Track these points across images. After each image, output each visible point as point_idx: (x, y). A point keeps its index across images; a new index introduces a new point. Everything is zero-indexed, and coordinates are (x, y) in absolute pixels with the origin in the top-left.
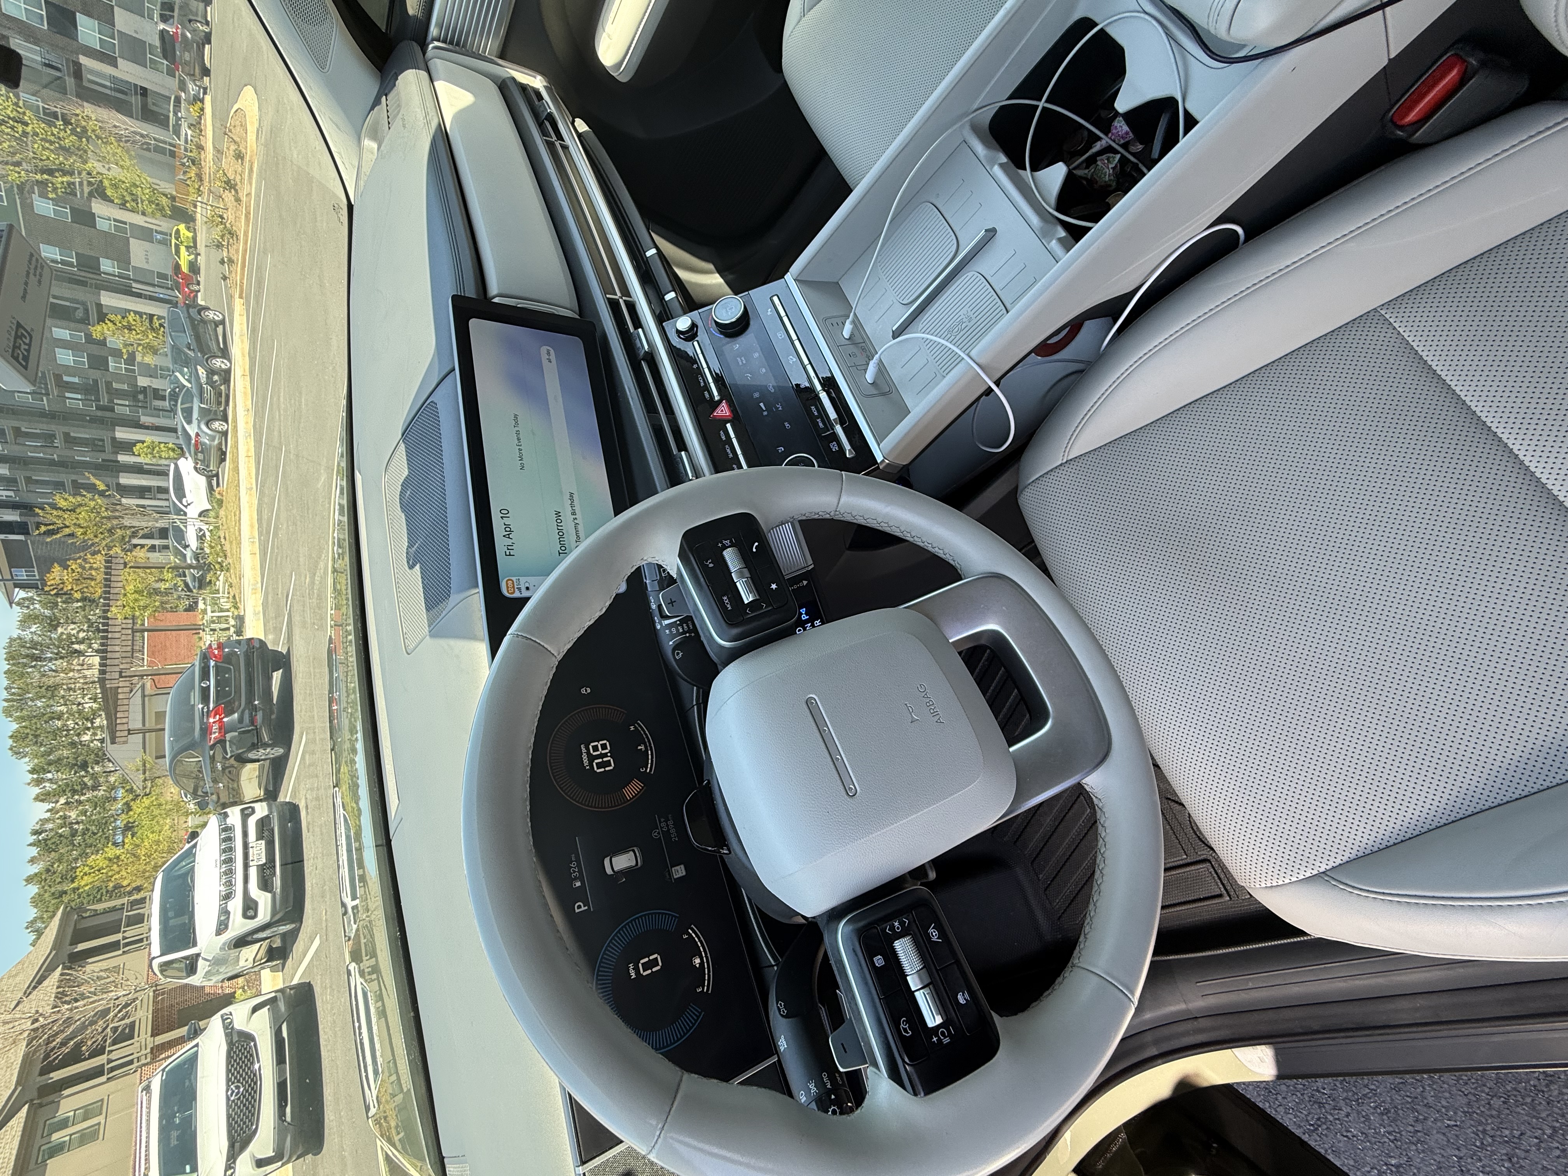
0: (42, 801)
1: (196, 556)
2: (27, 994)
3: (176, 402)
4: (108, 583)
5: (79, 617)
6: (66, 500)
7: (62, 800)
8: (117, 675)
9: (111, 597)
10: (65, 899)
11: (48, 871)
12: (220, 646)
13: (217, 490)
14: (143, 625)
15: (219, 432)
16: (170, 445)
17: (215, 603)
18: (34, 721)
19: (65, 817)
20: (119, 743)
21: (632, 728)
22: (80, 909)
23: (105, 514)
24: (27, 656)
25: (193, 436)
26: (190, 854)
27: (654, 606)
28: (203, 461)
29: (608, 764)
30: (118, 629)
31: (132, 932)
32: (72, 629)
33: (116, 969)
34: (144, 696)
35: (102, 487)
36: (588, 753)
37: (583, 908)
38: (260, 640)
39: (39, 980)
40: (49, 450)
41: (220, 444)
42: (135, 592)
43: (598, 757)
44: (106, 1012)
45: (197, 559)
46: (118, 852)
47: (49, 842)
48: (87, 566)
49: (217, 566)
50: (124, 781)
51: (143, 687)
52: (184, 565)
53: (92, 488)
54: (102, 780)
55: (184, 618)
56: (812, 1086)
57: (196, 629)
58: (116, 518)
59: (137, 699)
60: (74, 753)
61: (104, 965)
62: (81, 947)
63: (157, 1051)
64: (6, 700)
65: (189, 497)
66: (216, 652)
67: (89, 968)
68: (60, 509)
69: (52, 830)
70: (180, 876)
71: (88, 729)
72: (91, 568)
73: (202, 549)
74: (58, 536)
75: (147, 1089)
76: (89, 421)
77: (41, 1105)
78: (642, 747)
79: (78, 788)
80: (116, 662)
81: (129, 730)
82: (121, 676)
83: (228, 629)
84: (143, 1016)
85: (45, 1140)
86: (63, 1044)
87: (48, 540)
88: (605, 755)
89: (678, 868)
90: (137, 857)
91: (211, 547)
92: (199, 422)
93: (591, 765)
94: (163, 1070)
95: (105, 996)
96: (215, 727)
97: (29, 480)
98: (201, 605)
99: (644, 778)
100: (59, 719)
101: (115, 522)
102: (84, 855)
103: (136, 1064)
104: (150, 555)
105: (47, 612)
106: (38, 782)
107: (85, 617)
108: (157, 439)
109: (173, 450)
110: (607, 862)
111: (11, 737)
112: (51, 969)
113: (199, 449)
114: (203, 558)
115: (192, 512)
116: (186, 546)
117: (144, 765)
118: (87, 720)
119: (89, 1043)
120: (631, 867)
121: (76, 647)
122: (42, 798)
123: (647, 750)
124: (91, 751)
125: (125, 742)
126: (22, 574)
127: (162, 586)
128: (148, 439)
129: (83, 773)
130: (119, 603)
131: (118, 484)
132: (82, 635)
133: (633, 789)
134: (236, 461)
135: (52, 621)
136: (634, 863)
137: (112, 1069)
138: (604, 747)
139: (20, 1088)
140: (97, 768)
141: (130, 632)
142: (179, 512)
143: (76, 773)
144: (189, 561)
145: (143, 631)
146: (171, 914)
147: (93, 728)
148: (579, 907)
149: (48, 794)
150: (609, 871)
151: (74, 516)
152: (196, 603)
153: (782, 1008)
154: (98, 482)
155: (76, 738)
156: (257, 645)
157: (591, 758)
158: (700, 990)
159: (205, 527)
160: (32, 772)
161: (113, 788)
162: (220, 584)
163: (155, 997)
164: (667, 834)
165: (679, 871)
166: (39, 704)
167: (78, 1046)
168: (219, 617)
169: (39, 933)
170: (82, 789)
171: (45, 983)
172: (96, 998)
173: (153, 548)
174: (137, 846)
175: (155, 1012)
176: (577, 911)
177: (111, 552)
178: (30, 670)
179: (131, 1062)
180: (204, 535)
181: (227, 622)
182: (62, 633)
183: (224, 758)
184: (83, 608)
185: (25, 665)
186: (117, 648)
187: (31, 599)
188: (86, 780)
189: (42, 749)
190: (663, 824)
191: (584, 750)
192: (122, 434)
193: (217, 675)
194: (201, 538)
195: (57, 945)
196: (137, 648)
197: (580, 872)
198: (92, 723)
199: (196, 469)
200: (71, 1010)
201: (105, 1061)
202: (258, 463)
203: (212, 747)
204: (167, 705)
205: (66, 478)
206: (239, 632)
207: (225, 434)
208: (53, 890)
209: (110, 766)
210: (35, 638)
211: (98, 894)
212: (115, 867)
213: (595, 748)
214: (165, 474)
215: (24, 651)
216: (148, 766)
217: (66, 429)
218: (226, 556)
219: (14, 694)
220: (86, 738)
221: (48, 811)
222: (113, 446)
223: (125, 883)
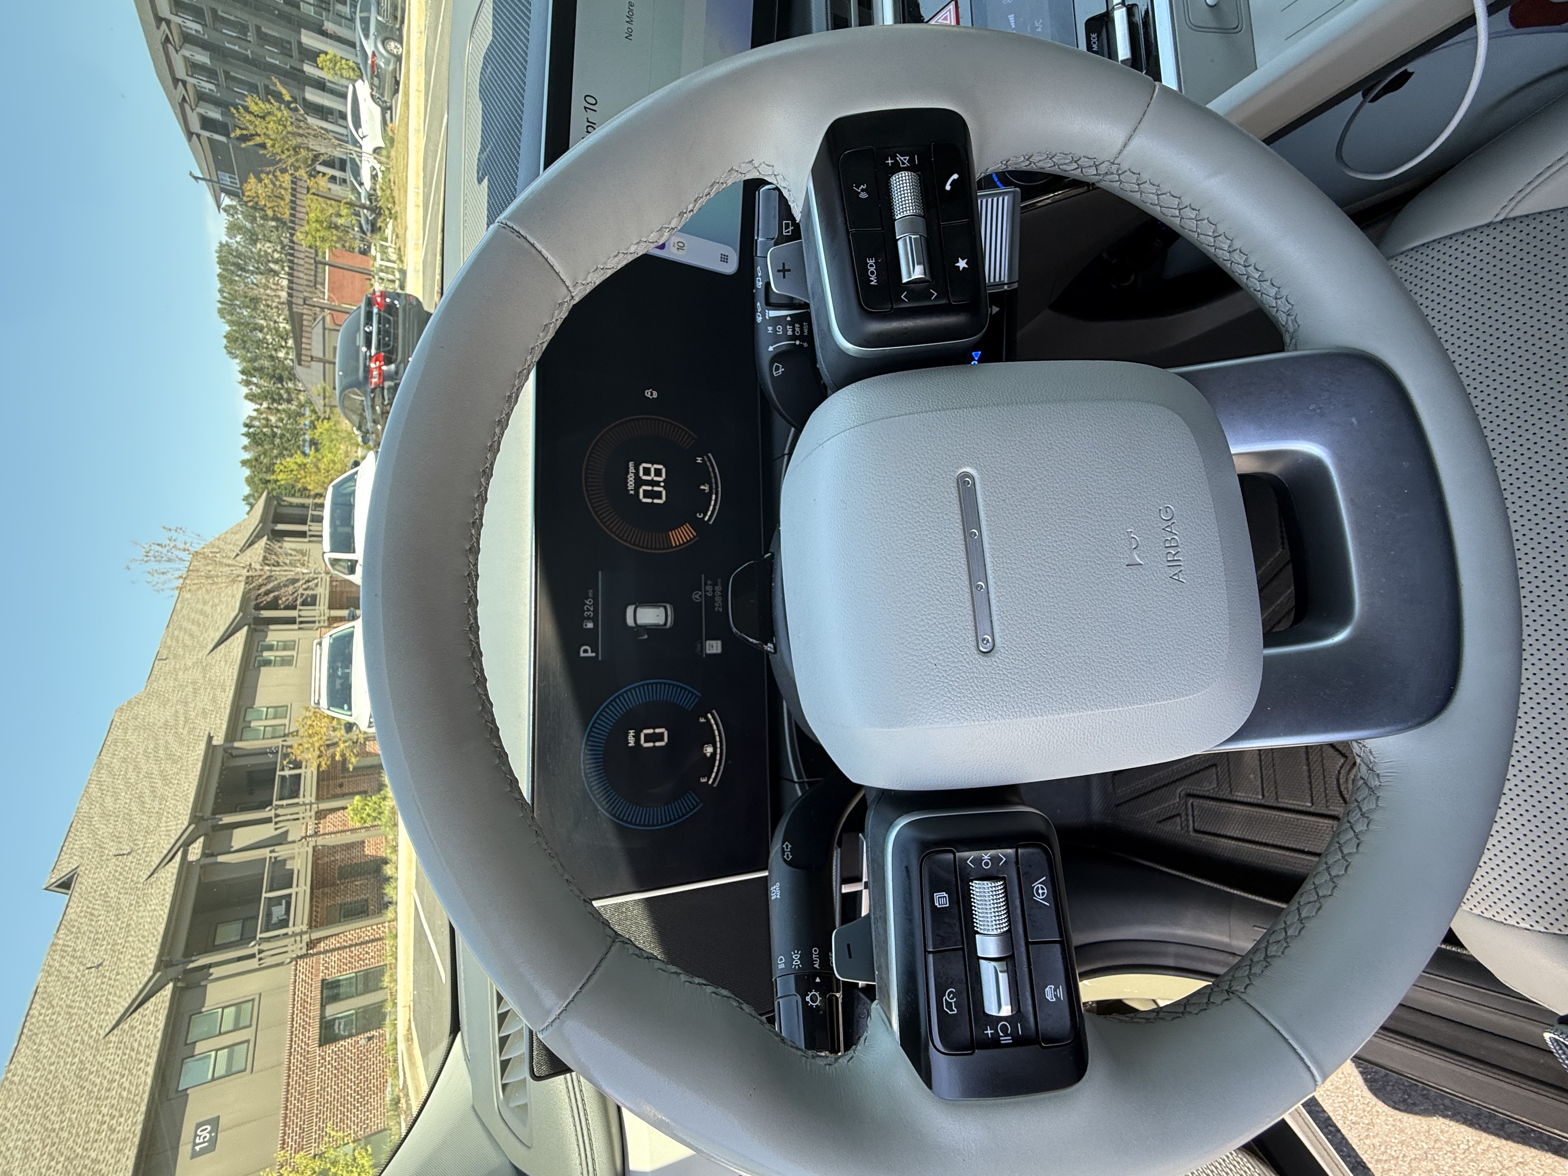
0: (251, 400)
1: (370, 197)
2: (242, 551)
3: (356, 7)
4: (294, 205)
5: (274, 237)
6: (256, 104)
7: (265, 405)
8: (301, 302)
9: (297, 221)
10: (270, 486)
11: (256, 460)
12: (383, 295)
13: (390, 125)
14: (325, 258)
15: (394, 55)
16: (351, 64)
17: (384, 250)
18: (242, 327)
19: (267, 420)
20: (304, 366)
21: (699, 460)
22: (278, 498)
23: (290, 129)
24: (234, 264)
25: (370, 54)
26: (352, 478)
27: (759, 284)
28: (378, 88)
29: (658, 495)
30: (302, 255)
31: (315, 527)
32: (268, 247)
33: (302, 553)
34: (324, 329)
35: (287, 98)
36: (637, 474)
37: (590, 654)
38: (417, 299)
39: (250, 544)
40: (243, 43)
41: (395, 69)
42: (317, 221)
43: (647, 483)
44: (294, 581)
45: (370, 200)
46: (305, 461)
47: (257, 437)
48: (278, 183)
49: (387, 212)
50: (309, 402)
51: (324, 319)
52: (358, 203)
53: (278, 97)
54: (294, 396)
55: (358, 261)
56: (796, 957)
57: (368, 274)
58: (301, 135)
59: (318, 329)
60: (274, 366)
61: (293, 546)
62: (280, 527)
63: (333, 621)
64: (220, 302)
65: (365, 129)
66: (379, 300)
67: (285, 545)
68: (253, 113)
69: (258, 427)
70: (346, 494)
71: (283, 347)
72: (281, 186)
73: (375, 190)
74: (251, 143)
75: (320, 644)
76: (278, 16)
77: (255, 630)
78: (705, 488)
79: (276, 397)
80: (301, 288)
81: (312, 357)
82: (305, 303)
83: (393, 281)
84: (323, 593)
85: (259, 654)
86: (267, 593)
87: (243, 145)
88: (657, 484)
89: (714, 642)
90: (319, 469)
91: (383, 190)
92: (376, 39)
93: (637, 490)
94: (331, 636)
95: (293, 569)
96: (375, 373)
97: (227, 74)
98: (373, 252)
99: (699, 525)
100: (261, 331)
101: (299, 140)
102: (281, 455)
103: (317, 625)
104: (331, 186)
105: (248, 225)
106: (248, 383)
107: (279, 238)
108: (340, 54)
109: (354, 70)
110: (630, 610)
111: (225, 337)
112: (259, 537)
113: (376, 73)
114: (376, 200)
115: (368, 146)
116: (361, 184)
117: (324, 392)
118: (282, 338)
119: (284, 599)
120: (658, 625)
121: (272, 265)
122: (251, 397)
123: (710, 493)
124: (285, 368)
125: (309, 367)
126: (226, 179)
127: (340, 221)
128: (331, 51)
129: (280, 386)
130: (303, 229)
131: (304, 99)
132: (276, 255)
133: (682, 535)
134: (407, 95)
135: (252, 234)
136: (662, 622)
137: (301, 622)
138: (658, 473)
139: (241, 614)
140: (290, 385)
141: (312, 261)
142: (356, 143)
143: (274, 384)
144: (363, 201)
145: (325, 264)
146: (338, 523)
147: (286, 347)
148: (586, 651)
149: (254, 395)
150: (630, 622)
151: (264, 124)
152: (369, 247)
153: (788, 852)
154: (284, 91)
155: (273, 353)
156: (415, 303)
157: (639, 482)
158: (703, 780)
159: (377, 166)
160: (243, 372)
161: (302, 406)
162: (388, 232)
163: (331, 582)
164: (710, 601)
165: (714, 647)
166: (245, 313)
167: (276, 598)
168: (387, 267)
169: (252, 506)
170: (279, 400)
171: (256, 546)
172: (286, 568)
173: (333, 179)
174: (319, 460)
175: (331, 592)
176: (582, 654)
177: (297, 174)
178: (237, 278)
179: (314, 622)
180: (376, 175)
181: (393, 274)
182: (260, 249)
183: (383, 404)
184: (277, 228)
185: (233, 273)
186: (301, 275)
187: (234, 207)
188: (282, 392)
189: (249, 355)
190: (709, 588)
191: (632, 469)
192: (309, 39)
193: (379, 322)
194: (374, 177)
195: (263, 520)
196: (319, 280)
197: (596, 612)
198: (286, 343)
199: (372, 96)
200: (271, 571)
201: (297, 616)
202: (426, 100)
203: (373, 391)
204: (338, 340)
205: (259, 80)
206: (402, 287)
207: (399, 59)
208: (260, 476)
209: (300, 386)
210: (240, 248)
211: (292, 490)
212: (302, 472)
213: (647, 472)
214: (344, 96)
215: (232, 259)
216: (327, 394)
217: (258, 22)
218: (394, 203)
219: (224, 297)
220: (281, 355)
221: (255, 410)
222: (300, 53)
223: (310, 487)
